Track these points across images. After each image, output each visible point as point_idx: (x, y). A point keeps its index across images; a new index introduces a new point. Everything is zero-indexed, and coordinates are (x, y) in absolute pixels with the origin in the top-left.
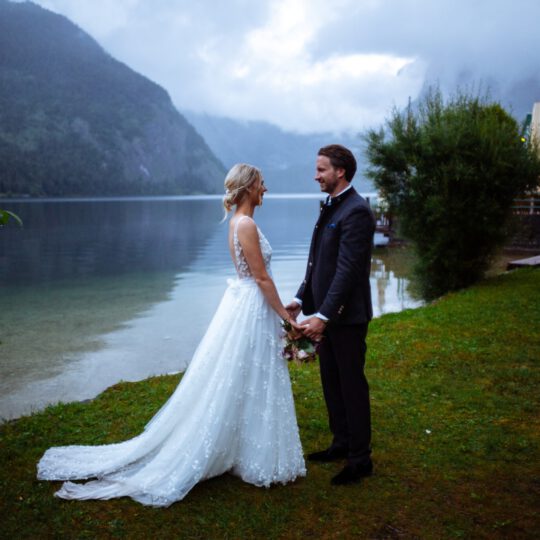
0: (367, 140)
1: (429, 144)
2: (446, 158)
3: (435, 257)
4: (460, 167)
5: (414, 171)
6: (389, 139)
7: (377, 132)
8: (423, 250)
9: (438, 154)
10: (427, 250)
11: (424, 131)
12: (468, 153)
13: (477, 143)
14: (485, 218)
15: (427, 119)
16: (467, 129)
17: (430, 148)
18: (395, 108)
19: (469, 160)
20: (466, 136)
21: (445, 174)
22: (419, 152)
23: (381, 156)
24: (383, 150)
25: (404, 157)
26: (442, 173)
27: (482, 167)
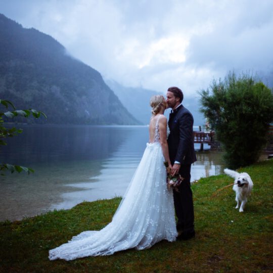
0: (201, 95)
1: (230, 97)
2: (238, 103)
3: (233, 150)
4: (244, 108)
5: (223, 110)
6: (211, 94)
7: (206, 91)
8: (228, 148)
9: (234, 101)
10: (230, 147)
11: (227, 91)
12: (248, 101)
13: (252, 97)
14: (257, 132)
15: (229, 85)
16: (247, 90)
17: (231, 99)
18: (214, 80)
19: (248, 104)
20: (247, 93)
21: (238, 111)
22: (225, 100)
23: (207, 102)
24: (208, 99)
25: (218, 103)
26: (236, 110)
27: (255, 108)
